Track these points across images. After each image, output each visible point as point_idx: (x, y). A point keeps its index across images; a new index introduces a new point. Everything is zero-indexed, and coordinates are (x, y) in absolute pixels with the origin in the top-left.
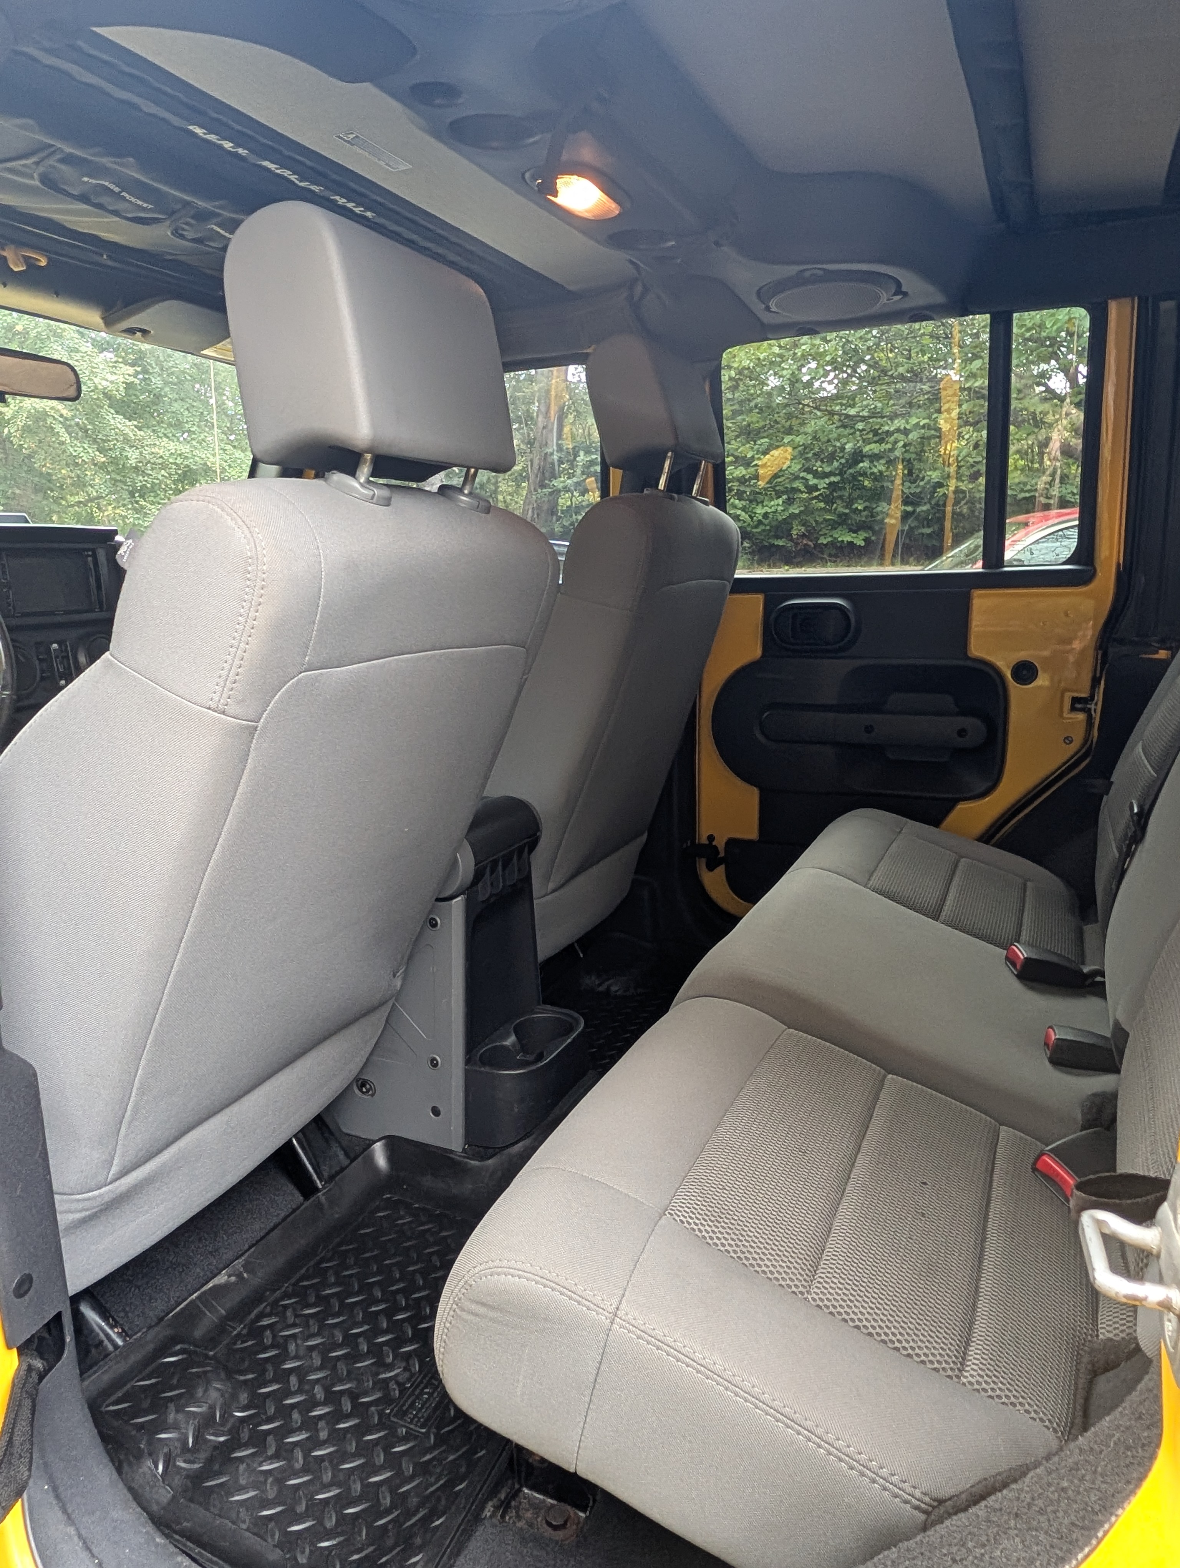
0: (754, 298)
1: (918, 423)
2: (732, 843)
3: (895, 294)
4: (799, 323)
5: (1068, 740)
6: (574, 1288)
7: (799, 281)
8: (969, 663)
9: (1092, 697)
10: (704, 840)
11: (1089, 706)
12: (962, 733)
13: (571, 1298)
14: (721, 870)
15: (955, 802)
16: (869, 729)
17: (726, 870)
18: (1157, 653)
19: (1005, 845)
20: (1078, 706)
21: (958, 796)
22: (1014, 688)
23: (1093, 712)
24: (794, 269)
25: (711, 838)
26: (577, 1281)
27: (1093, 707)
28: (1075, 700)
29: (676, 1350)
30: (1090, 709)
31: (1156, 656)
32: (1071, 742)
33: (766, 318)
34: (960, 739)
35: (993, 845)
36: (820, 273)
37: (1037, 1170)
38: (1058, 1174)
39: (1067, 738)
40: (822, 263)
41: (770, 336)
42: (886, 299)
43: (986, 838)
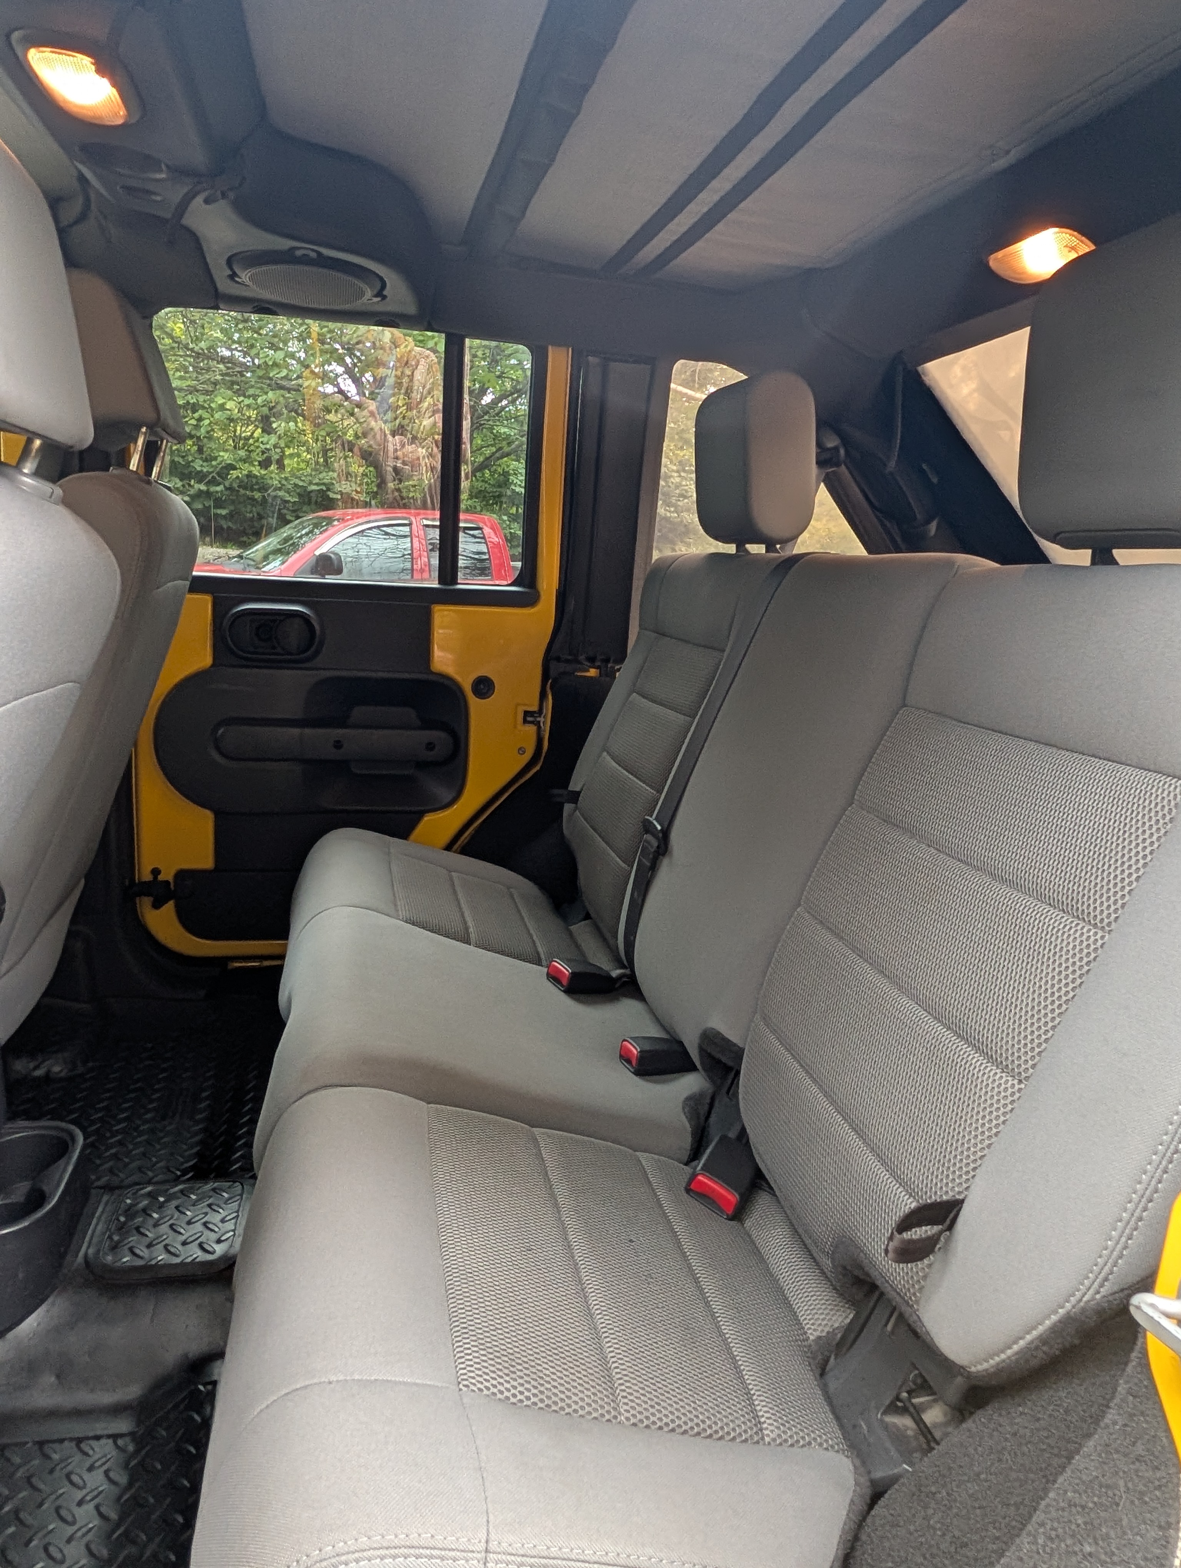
0: (223, 262)
1: (224, 404)
2: (181, 875)
3: (376, 296)
4: (258, 300)
5: (521, 751)
6: (432, 1543)
7: (286, 258)
8: (431, 677)
9: (540, 711)
10: (147, 877)
11: (538, 719)
12: (430, 746)
13: (431, 1557)
14: (170, 906)
15: (421, 815)
16: (338, 745)
17: (177, 906)
18: (588, 671)
19: (465, 851)
20: (529, 719)
21: (422, 808)
22: (473, 701)
23: (542, 725)
24: (285, 244)
25: (156, 872)
26: (433, 1532)
27: (542, 719)
28: (527, 713)
29: (564, 1559)
30: (539, 722)
31: (588, 674)
32: (524, 752)
33: (224, 286)
34: (432, 753)
35: (455, 852)
36: (313, 255)
37: (691, 1190)
38: (714, 1190)
39: (520, 749)
40: (320, 245)
41: (221, 306)
42: (368, 299)
43: (448, 848)
